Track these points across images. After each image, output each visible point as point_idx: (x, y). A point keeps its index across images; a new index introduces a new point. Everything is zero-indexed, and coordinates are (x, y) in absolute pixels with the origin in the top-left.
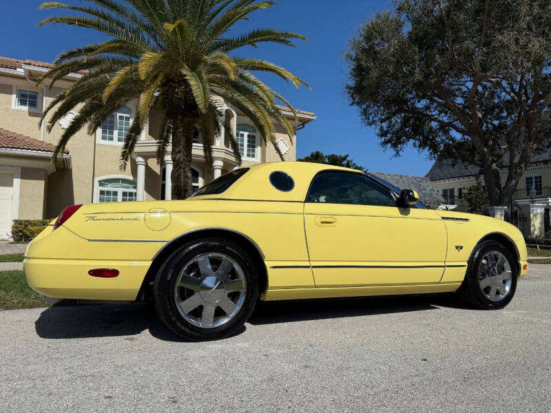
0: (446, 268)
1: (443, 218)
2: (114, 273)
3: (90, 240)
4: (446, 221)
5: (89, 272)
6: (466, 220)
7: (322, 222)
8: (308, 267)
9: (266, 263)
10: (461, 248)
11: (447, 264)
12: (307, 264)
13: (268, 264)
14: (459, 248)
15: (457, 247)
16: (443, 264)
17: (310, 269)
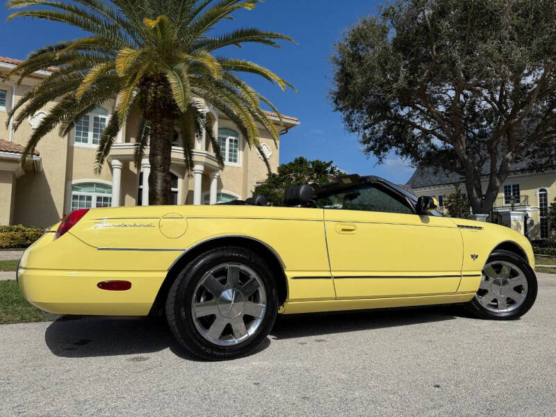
0: (463, 278)
1: (459, 226)
2: (125, 285)
3: (98, 249)
4: (462, 230)
5: (98, 285)
6: (480, 228)
7: (343, 230)
8: (330, 278)
9: (286, 273)
10: (477, 257)
11: (463, 273)
12: (328, 274)
13: (289, 274)
14: (474, 257)
15: (472, 256)
16: (459, 274)
17: (331, 280)
